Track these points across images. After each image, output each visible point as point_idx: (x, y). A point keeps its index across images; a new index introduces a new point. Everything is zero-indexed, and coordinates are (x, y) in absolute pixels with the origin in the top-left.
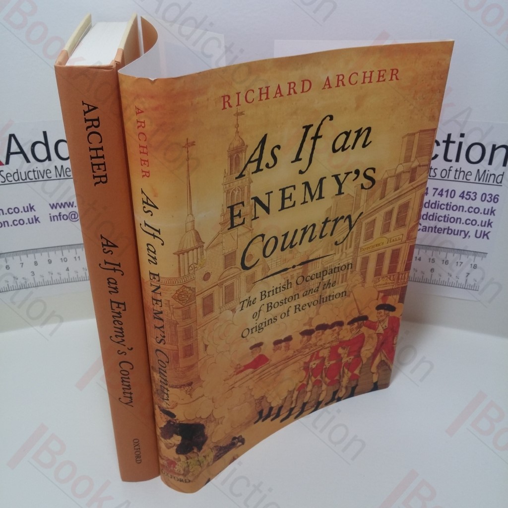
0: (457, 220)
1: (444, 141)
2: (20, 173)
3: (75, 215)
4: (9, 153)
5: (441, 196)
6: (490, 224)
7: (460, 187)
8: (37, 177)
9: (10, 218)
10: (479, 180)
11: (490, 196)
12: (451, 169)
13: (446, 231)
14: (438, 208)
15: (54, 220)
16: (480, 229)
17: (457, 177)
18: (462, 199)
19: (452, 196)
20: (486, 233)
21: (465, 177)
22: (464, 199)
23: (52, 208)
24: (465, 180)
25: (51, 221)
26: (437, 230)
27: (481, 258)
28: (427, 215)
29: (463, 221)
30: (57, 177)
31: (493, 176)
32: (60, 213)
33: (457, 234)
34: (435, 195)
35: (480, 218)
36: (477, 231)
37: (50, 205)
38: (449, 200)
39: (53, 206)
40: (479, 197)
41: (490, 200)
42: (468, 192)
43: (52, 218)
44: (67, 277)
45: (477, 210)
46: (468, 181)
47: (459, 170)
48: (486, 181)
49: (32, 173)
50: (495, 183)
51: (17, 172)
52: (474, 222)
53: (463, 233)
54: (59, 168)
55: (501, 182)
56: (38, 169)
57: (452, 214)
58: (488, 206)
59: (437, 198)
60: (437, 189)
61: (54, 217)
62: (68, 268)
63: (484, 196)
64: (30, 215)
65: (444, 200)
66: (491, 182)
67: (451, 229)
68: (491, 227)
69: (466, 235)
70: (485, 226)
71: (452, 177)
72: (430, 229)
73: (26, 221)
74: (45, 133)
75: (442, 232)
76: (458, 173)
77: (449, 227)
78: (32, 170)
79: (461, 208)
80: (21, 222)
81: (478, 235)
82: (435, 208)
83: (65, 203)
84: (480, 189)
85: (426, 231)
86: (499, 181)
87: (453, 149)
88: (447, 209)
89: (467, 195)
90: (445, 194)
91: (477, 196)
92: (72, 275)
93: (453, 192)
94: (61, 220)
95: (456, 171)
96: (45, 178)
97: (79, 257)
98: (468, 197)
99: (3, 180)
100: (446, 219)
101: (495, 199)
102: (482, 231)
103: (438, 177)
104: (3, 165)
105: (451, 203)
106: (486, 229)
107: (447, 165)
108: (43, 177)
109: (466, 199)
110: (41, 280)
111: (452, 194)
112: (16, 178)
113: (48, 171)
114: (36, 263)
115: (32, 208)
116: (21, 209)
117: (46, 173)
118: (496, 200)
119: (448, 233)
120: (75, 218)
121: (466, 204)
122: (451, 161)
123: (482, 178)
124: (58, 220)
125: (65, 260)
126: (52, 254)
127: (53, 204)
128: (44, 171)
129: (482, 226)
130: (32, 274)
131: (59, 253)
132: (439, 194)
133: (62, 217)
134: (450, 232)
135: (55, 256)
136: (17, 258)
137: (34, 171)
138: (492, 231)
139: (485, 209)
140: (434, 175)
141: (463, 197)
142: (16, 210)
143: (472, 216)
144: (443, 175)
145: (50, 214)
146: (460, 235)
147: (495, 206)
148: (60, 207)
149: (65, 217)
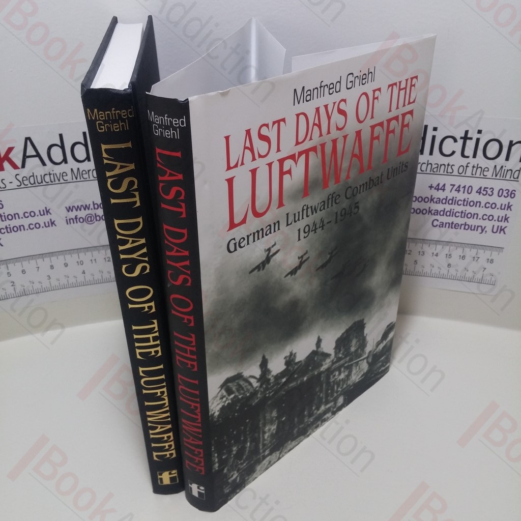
0: (474, 216)
1: (461, 138)
2: (36, 176)
3: (91, 217)
4: (25, 157)
5: (458, 192)
6: (506, 219)
7: (477, 183)
8: (53, 180)
9: (26, 222)
10: (496, 176)
11: (507, 191)
12: (468, 165)
13: (463, 227)
14: (455, 204)
15: (70, 223)
16: (497, 224)
17: (474, 173)
18: (480, 194)
19: (469, 192)
20: (503, 228)
21: (482, 173)
22: (481, 194)
23: (68, 211)
24: (482, 176)
25: (67, 224)
26: (453, 225)
27: (497, 253)
28: (444, 211)
29: (480, 216)
30: (73, 179)
31: (510, 172)
32: (76, 216)
33: (474, 230)
34: (452, 191)
35: (497, 213)
36: (494, 226)
37: (66, 208)
38: (466, 196)
39: (69, 209)
40: (496, 192)
41: (506, 195)
42: (485, 188)
43: (69, 221)
44: (83, 280)
45: (493, 206)
46: (485, 177)
47: (476, 166)
48: (503, 177)
49: (48, 176)
50: (512, 179)
51: (33, 176)
52: (490, 218)
53: (480, 228)
54: (75, 171)
55: (518, 178)
56: (54, 172)
57: (469, 209)
58: (504, 201)
59: (454, 194)
60: (454, 185)
61: (70, 220)
62: (84, 271)
63: (501, 191)
64: (46, 218)
65: (461, 196)
66: (508, 177)
67: (468, 225)
68: (508, 222)
69: (482, 231)
70: (501, 221)
71: (469, 173)
72: (447, 225)
73: (42, 225)
74: (61, 136)
75: (459, 227)
76: (475, 169)
77: (466, 223)
78: (48, 173)
79: (478, 204)
80: (37, 226)
81: (495, 231)
82: (452, 204)
83: (81, 206)
84: (497, 185)
85: (442, 227)
86: (515, 176)
87: (470, 145)
88: (464, 205)
89: (484, 190)
90: (462, 190)
91: (494, 192)
92: (88, 277)
93: (470, 188)
94: (77, 222)
95: (474, 167)
96: (62, 181)
97: (95, 260)
98: (485, 193)
99: (19, 184)
100: (463, 214)
101: (512, 194)
102: (498, 227)
103: (456, 173)
104: (19, 168)
105: (468, 199)
106: (503, 224)
107: (464, 161)
108: (59, 180)
109: (483, 194)
110: (57, 284)
111: (469, 190)
112: (32, 181)
113: (64, 174)
114: (52, 267)
115: (48, 212)
116: (37, 213)
117: (63, 176)
118: (513, 196)
119: (465, 229)
120: (91, 221)
121: (483, 199)
122: (468, 157)
123: (499, 173)
124: (74, 223)
125: (82, 263)
126: (68, 257)
127: (70, 207)
128: (60, 173)
129: (498, 221)
130: (48, 278)
131: (75, 256)
132: (456, 190)
133: (78, 220)
134: (467, 227)
135: (72, 259)
136: (33, 262)
137: (50, 174)
138: (510, 226)
139: (502, 205)
140: (451, 172)
141: (480, 193)
142: (32, 214)
143: (489, 212)
144: (460, 172)
145: (66, 217)
146: (477, 230)
147: (512, 201)
148: (77, 210)
149: (81, 220)
